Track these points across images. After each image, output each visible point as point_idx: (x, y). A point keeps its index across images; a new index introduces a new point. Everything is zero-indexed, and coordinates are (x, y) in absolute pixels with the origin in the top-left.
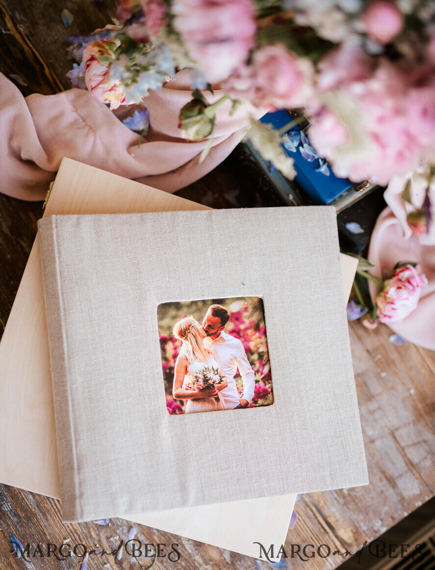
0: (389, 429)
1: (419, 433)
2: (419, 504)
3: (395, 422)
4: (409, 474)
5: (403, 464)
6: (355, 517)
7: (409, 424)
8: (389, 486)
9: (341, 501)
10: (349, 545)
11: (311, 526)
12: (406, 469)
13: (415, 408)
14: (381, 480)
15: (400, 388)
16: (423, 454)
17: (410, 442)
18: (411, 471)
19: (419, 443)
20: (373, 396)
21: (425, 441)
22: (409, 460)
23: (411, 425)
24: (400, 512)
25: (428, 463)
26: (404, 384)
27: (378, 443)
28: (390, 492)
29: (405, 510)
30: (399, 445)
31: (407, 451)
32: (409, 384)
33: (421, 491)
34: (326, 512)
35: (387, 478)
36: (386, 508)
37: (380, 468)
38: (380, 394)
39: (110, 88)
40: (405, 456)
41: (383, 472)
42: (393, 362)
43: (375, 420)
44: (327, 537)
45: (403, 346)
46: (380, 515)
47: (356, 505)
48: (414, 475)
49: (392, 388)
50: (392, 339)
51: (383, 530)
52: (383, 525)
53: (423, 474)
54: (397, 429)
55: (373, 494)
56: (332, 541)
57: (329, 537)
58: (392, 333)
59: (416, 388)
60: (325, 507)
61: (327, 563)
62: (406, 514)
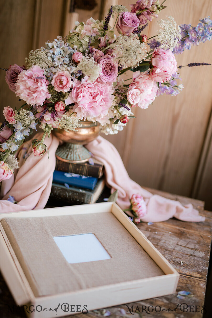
0: (175, 244)
1: (186, 241)
2: (209, 257)
3: (175, 242)
4: (195, 251)
5: (191, 250)
6: (194, 269)
7: (179, 240)
8: (193, 257)
9: (184, 268)
10: (202, 277)
11: (183, 279)
12: (193, 251)
13: (176, 236)
14: (189, 257)
15: (166, 234)
16: (194, 245)
17: (186, 244)
18: (196, 251)
19: (188, 243)
20: (160, 239)
21: (190, 242)
22: (191, 248)
23: (180, 240)
24: (206, 262)
25: (197, 246)
26: (165, 232)
27: (176, 249)
28: (196, 258)
29: (207, 261)
30: (183, 246)
31: (187, 246)
32: (168, 232)
33: (205, 253)
34: (183, 273)
35: (190, 256)
36: (200, 263)
37: (185, 254)
38: (161, 238)
39: (2, 165)
40: (188, 248)
41: (187, 255)
42: (155, 229)
43: (168, 244)
44: (192, 279)
45: (154, 224)
46: (201, 265)
47: (190, 266)
48: (197, 251)
49: (163, 235)
50: (149, 224)
51: (207, 268)
52: (205, 267)
53: (200, 249)
54: (177, 243)
55: (191, 261)
56: (195, 279)
57: (193, 278)
58: (147, 223)
59: (171, 232)
60: (181, 271)
61: (202, 286)
62: (208, 261)
